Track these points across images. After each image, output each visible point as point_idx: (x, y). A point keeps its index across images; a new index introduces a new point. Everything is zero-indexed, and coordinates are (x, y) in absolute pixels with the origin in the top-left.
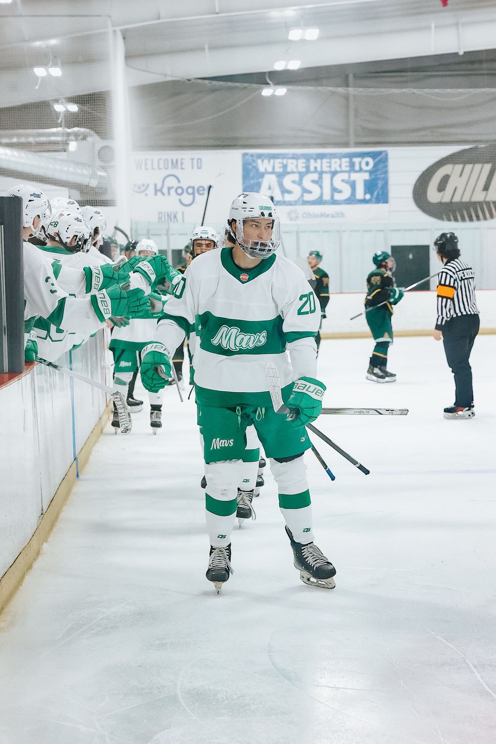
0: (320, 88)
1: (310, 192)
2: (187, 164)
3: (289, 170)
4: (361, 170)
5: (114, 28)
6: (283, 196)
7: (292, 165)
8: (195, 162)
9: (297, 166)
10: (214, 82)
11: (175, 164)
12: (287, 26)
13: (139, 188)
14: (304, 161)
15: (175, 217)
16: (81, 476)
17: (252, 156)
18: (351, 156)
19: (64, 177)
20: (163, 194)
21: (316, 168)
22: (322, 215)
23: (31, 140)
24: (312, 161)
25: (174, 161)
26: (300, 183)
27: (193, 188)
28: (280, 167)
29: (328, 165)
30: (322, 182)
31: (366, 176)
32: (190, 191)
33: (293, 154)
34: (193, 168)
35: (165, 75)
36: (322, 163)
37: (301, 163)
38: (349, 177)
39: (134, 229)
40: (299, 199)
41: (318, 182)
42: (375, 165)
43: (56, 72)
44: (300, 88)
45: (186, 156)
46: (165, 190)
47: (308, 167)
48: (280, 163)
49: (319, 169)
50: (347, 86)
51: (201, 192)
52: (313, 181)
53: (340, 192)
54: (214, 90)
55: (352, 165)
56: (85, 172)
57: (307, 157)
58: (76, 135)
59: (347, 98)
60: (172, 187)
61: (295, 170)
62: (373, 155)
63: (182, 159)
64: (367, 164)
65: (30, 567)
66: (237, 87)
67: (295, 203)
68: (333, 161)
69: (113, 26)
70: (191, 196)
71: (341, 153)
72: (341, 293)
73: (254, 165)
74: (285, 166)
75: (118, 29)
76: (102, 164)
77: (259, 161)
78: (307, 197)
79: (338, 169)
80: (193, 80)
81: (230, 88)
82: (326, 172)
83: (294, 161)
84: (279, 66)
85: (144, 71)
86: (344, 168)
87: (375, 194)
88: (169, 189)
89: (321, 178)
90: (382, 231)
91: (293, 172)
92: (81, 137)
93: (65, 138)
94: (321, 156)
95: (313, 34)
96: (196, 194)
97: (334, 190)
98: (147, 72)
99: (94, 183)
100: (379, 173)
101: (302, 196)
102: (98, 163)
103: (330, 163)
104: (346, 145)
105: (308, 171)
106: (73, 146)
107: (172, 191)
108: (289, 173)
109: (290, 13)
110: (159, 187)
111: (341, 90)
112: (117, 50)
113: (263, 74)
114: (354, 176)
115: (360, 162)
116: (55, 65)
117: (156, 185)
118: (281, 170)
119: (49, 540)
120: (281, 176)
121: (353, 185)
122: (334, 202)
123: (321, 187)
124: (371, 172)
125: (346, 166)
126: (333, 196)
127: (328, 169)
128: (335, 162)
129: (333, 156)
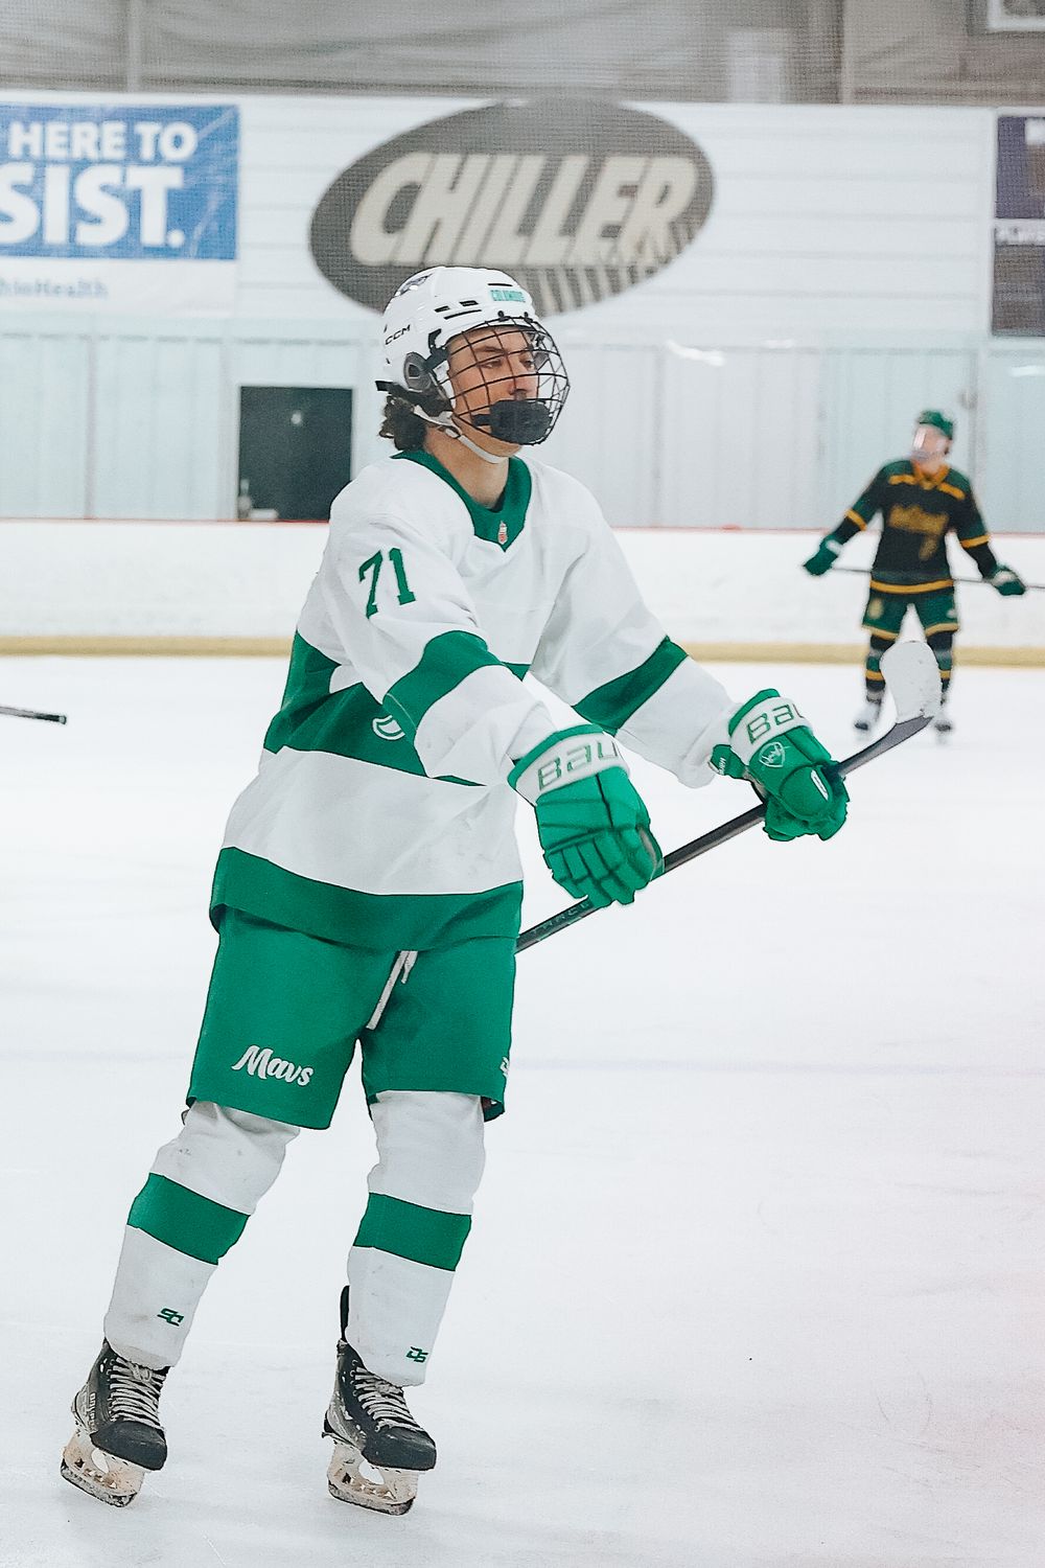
4: (158, 159)
18: (132, 117)
21: (26, 148)
22: (42, 288)
29: (63, 140)
31: (174, 178)
36: (44, 134)
38: (124, 179)
42: (201, 147)
49: (36, 152)
52: (19, 188)
53: (96, 220)
55: (133, 144)
62: (197, 117)
64: (178, 141)
68: (78, 128)
71: (102, 109)
72: (88, 519)
79: (93, 154)
82: (56, 162)
86: (109, 152)
87: (199, 230)
89: (39, 177)
90: (217, 341)
94: (43, 115)
97: (78, 214)
100: (211, 169)
103: (69, 134)
104: (117, 83)
114: (137, 177)
121: (134, 204)
122: (75, 251)
123: (40, 204)
124: (187, 167)
125: (116, 147)
126: (72, 232)
127: (61, 154)
128: (85, 135)
129: (79, 114)
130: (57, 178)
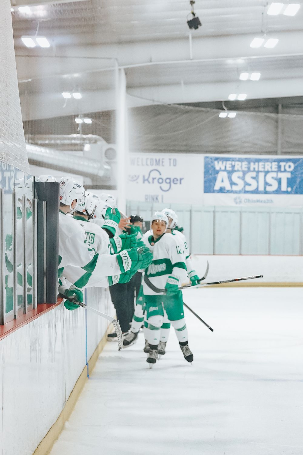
0: (259, 114)
1: (250, 185)
2: (166, 162)
3: (236, 169)
4: (285, 171)
5: (120, 67)
6: (231, 187)
7: (238, 166)
8: (172, 161)
9: (241, 167)
10: (187, 107)
11: (158, 162)
12: (238, 70)
13: (133, 178)
14: (246, 163)
15: (157, 199)
16: (90, 376)
17: (211, 158)
18: (279, 161)
19: (81, 169)
20: (149, 182)
21: (254, 169)
22: (258, 201)
23: (58, 142)
24: (252, 164)
25: (158, 160)
26: (243, 178)
27: (170, 179)
28: (230, 167)
29: (263, 166)
30: (258, 178)
31: (289, 175)
32: (168, 181)
33: (239, 158)
34: (170, 165)
35: (153, 101)
36: (258, 165)
37: (245, 164)
38: (277, 176)
39: (128, 205)
40: (242, 189)
41: (256, 178)
42: (295, 168)
43: (78, 96)
44: (245, 113)
45: (166, 157)
46: (151, 180)
47: (249, 168)
48: (230, 164)
49: (256, 169)
50: (278, 113)
51: (175, 182)
52: (253, 178)
53: (271, 185)
54: (187, 112)
55: (279, 167)
56: (96, 165)
57: (249, 161)
58: (90, 140)
59: (277, 121)
60: (156, 178)
61: (240, 169)
62: (294, 161)
63: (163, 159)
64: (290, 167)
65: (57, 438)
66: (201, 111)
67: (240, 192)
68: (266, 164)
69: (119, 66)
70: (168, 185)
71: (272, 159)
72: (269, 255)
73: (212, 164)
74: (233, 167)
75: (122, 68)
76: (107, 160)
77: (216, 162)
78: (248, 188)
79: (270, 170)
80: (172, 105)
81: (198, 111)
82: (261, 172)
83: (240, 163)
84: (232, 97)
85: (139, 97)
86: (274, 169)
87: (295, 187)
88: (153, 179)
89: (257, 175)
90: (298, 213)
91: (238, 171)
92: (93, 141)
93: (82, 142)
94: (258, 161)
95: (256, 76)
96: (172, 184)
97: (266, 184)
98: (141, 98)
99: (101, 173)
100: (297, 173)
101: (244, 187)
102: (105, 160)
103: (264, 165)
104: (275, 153)
105: (249, 170)
106: (87, 147)
107: (156, 181)
108: (236, 171)
109: (240, 61)
110: (146, 178)
111: (273, 115)
112: (121, 82)
113: (221, 102)
114: (280, 175)
115: (285, 166)
116: (77, 91)
117: (144, 177)
118: (230, 169)
119: (69, 419)
120: (230, 173)
121: (279, 181)
122: (266, 192)
123: (258, 182)
124: (292, 173)
125: (275, 168)
126: (265, 188)
127: (262, 170)
128: (268, 165)
129: (266, 160)
130: (261, 175)
